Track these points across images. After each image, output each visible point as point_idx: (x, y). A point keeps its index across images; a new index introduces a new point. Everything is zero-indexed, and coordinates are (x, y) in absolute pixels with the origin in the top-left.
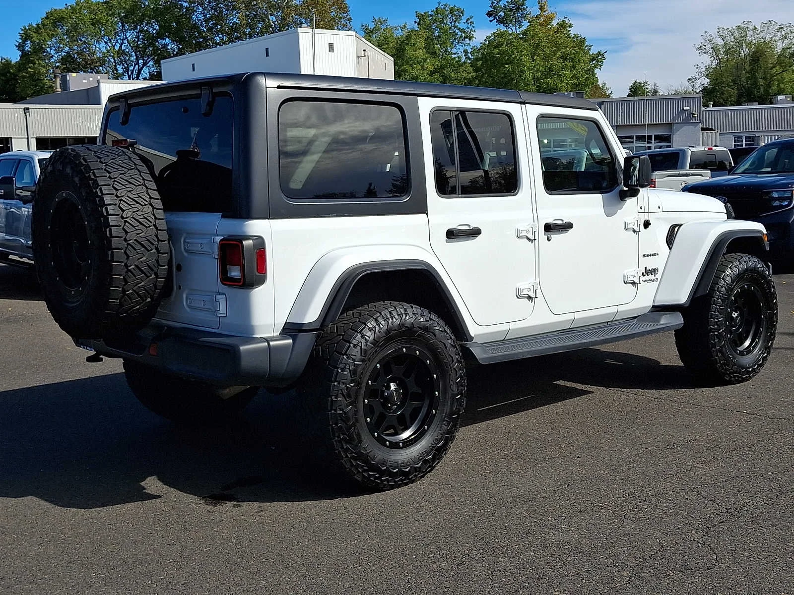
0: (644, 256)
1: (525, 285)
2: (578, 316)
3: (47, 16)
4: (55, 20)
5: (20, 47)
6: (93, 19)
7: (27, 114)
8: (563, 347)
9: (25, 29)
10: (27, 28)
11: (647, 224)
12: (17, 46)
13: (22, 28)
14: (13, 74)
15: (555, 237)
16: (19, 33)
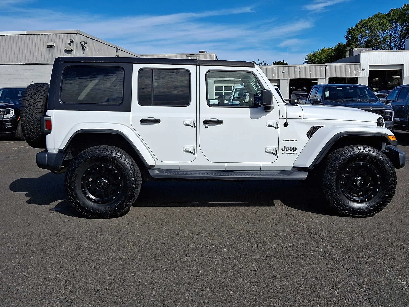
0: (283, 140)
1: (189, 147)
2: (228, 164)
3: (360, 23)
4: (363, 24)
5: (347, 37)
6: (380, 23)
7: (326, 68)
8: (207, 177)
9: (350, 29)
10: (351, 29)
11: (286, 125)
12: (345, 37)
13: (348, 29)
14: (342, 50)
15: (210, 127)
16: (347, 32)
